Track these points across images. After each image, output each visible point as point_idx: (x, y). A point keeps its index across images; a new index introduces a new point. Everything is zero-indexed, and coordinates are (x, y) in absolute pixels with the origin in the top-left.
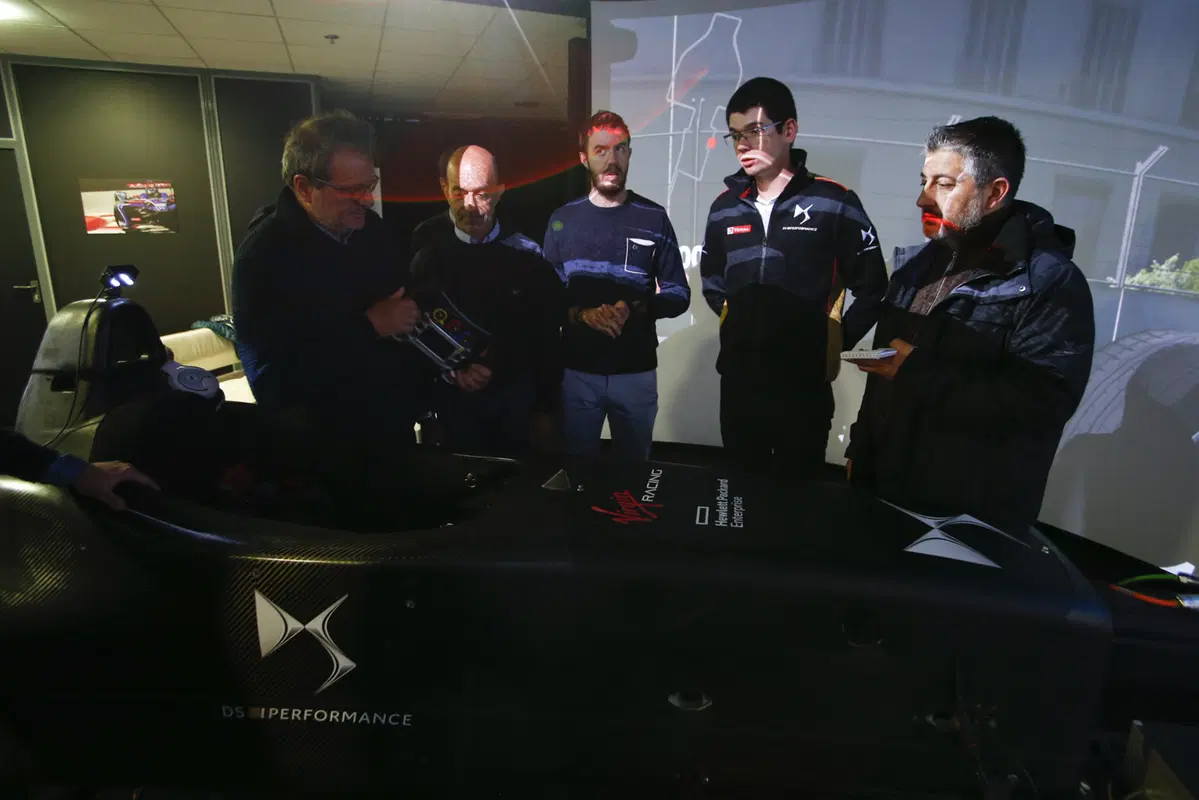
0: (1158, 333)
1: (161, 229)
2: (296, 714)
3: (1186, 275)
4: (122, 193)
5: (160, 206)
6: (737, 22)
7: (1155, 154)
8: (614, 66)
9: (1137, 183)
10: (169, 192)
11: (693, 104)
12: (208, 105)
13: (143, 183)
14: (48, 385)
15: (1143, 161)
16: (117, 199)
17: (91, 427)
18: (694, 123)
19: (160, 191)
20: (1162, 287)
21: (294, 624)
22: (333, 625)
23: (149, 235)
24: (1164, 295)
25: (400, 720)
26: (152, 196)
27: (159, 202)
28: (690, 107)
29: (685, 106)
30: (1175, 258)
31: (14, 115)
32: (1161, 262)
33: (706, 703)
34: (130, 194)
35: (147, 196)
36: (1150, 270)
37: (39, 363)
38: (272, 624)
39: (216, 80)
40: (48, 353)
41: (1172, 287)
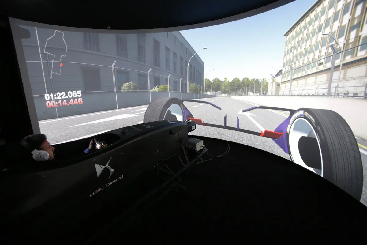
2: (104, 187)
3: (159, 89)
6: (63, 33)
8: (22, 40)
9: (148, 74)
15: (149, 71)
20: (156, 91)
21: (103, 167)
22: (110, 164)
25: (121, 177)
28: (53, 55)
29: (51, 54)
32: (156, 87)
36: (154, 88)
38: (99, 169)
41: (158, 91)
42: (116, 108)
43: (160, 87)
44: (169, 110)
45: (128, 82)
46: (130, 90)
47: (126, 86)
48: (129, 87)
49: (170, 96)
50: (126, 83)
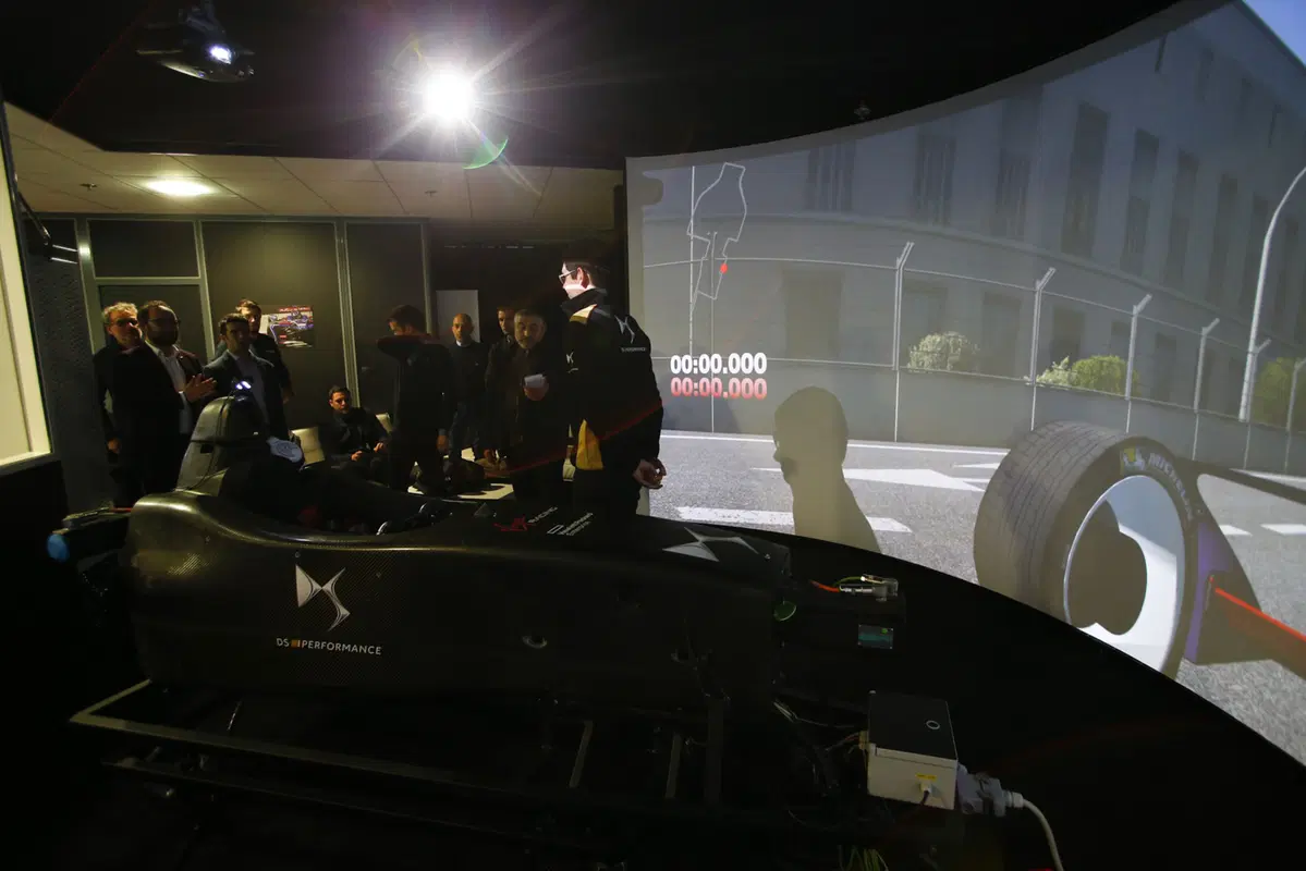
0: (1060, 423)
1: (301, 344)
2: (317, 645)
3: (1074, 375)
4: (274, 316)
5: (302, 326)
6: (741, 170)
7: (1048, 273)
8: (645, 208)
9: (1037, 298)
10: (309, 314)
11: (709, 237)
12: (340, 241)
13: (291, 307)
14: (199, 449)
15: (1040, 279)
16: (270, 321)
17: (220, 476)
18: (710, 251)
19: (303, 314)
20: (1060, 384)
21: (317, 586)
22: (337, 587)
23: (293, 348)
24: (1062, 391)
25: (374, 650)
26: (296, 317)
27: (301, 322)
28: (706, 240)
29: (702, 238)
30: (1066, 360)
31: (198, 236)
32: (1059, 364)
33: (545, 644)
34: (280, 316)
35: (292, 318)
36: (1051, 370)
37: (195, 436)
38: (305, 586)
39: (349, 226)
40: (200, 430)
41: (1066, 385)
42: (888, 438)
43: (1078, 364)
44: (1105, 504)
45: (939, 331)
46: (945, 368)
47: (930, 349)
48: (940, 352)
49: (1129, 423)
50: (932, 334)
